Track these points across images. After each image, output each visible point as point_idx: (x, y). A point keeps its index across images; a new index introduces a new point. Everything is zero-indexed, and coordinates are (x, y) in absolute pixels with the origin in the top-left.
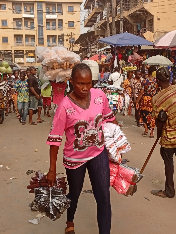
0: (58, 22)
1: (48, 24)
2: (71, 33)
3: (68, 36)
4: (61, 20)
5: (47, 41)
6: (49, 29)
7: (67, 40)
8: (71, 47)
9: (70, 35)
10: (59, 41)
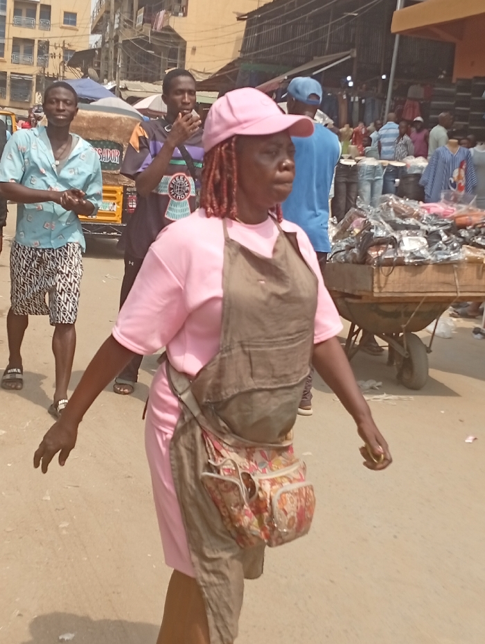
0: (41, 11)
1: (17, 12)
2: (64, 42)
3: (56, 48)
4: (49, 7)
5: (13, 51)
6: (19, 25)
7: (54, 56)
8: (61, 72)
9: (61, 45)
10: (40, 53)
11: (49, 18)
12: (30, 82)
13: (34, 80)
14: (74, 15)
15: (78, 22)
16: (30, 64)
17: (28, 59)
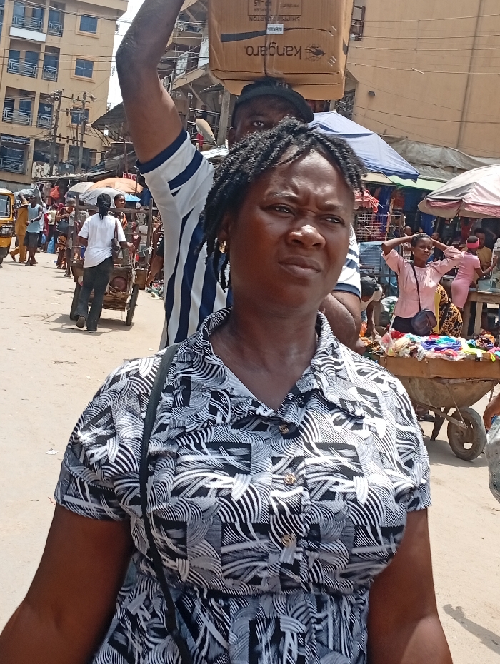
0: (45, 55)
1: (13, 54)
5: (5, 105)
10: (41, 110)
11: (56, 65)
12: (26, 147)
13: (32, 144)
14: (90, 64)
15: (94, 73)
16: (29, 124)
17: (24, 117)
